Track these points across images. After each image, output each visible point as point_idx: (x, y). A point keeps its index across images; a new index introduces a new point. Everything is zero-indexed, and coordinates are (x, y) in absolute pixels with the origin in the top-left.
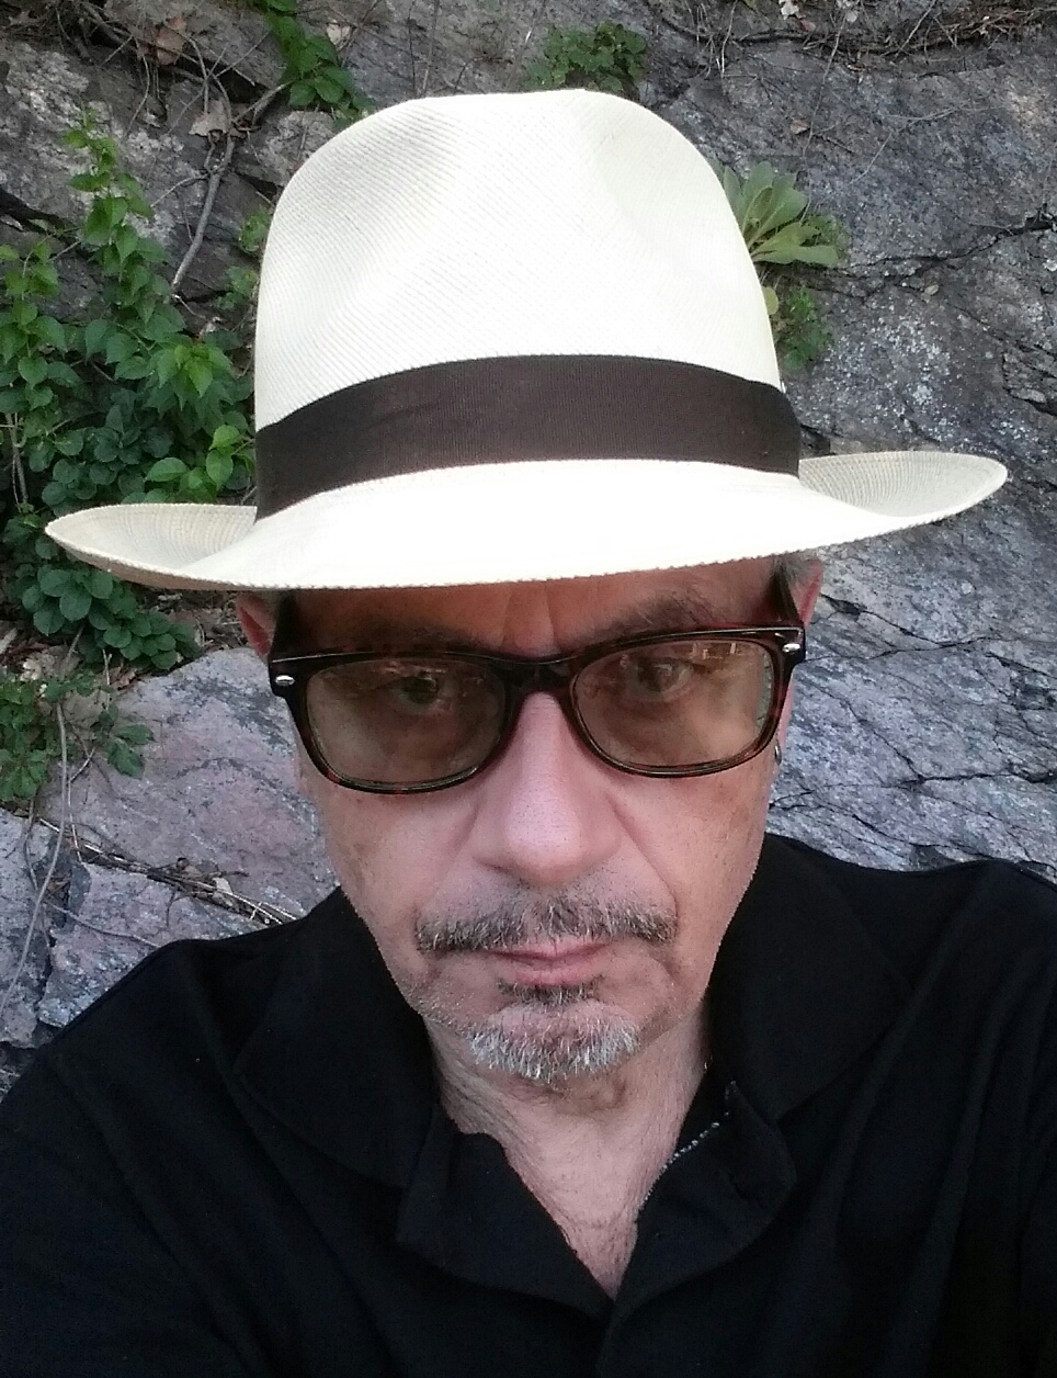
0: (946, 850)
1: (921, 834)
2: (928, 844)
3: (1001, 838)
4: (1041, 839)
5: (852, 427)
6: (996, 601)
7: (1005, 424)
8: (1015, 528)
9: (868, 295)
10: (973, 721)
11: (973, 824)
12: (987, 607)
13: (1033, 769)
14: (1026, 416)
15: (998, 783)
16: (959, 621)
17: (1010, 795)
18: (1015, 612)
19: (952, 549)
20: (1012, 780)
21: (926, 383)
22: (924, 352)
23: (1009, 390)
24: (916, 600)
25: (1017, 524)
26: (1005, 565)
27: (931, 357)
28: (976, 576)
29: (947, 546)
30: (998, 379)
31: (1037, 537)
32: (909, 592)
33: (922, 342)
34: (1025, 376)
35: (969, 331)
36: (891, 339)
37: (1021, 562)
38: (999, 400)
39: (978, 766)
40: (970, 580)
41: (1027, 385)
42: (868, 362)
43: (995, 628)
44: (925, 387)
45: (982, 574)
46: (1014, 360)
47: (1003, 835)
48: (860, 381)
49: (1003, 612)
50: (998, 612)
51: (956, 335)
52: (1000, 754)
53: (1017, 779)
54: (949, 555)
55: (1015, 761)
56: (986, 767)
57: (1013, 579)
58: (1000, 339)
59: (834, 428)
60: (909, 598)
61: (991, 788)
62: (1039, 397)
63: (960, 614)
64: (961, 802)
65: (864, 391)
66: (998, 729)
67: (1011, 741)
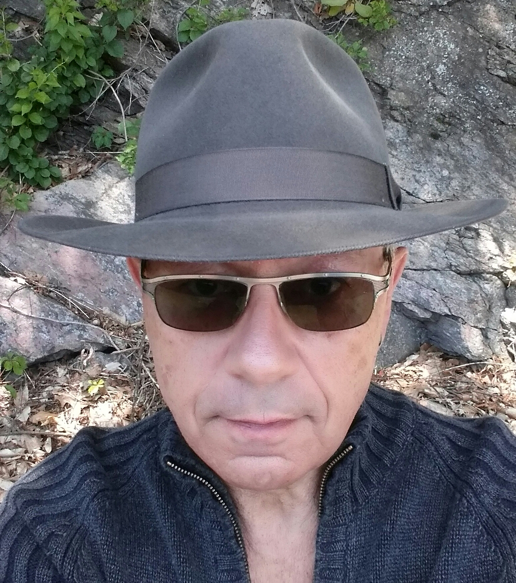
0: (409, 305)
1: (397, 296)
2: (400, 301)
3: (437, 302)
4: (459, 305)
5: (401, 85)
6: (460, 181)
7: (482, 87)
8: (477, 143)
9: (420, 15)
10: (435, 242)
11: (424, 294)
12: (454, 183)
13: (463, 269)
14: (494, 85)
15: (442, 274)
16: (438, 190)
17: (447, 281)
18: (469, 187)
19: (442, 152)
20: (450, 274)
21: (444, 64)
22: (446, 47)
23: (488, 69)
24: (417, 178)
25: (479, 141)
26: (468, 162)
27: (449, 49)
28: (452, 167)
29: (439, 150)
30: (483, 63)
31: (488, 149)
32: (414, 173)
33: (446, 41)
34: (498, 62)
35: (472, 37)
36: (429, 39)
37: (477, 161)
38: (481, 75)
39: (434, 265)
40: (448, 168)
41: (498, 67)
42: (415, 50)
43: (456, 194)
44: (443, 65)
45: (456, 166)
46: (493, 53)
47: (439, 301)
48: (410, 60)
49: (463, 187)
50: (459, 186)
51: (464, 38)
52: (446, 259)
53: (453, 273)
54: (439, 155)
55: (453, 264)
56: (437, 265)
57: (471, 170)
58: (488, 42)
59: (391, 85)
60: (414, 176)
61: (438, 276)
62: (503, 74)
63: (439, 186)
64: (420, 282)
65: (410, 66)
66: (447, 247)
67: (454, 254)
